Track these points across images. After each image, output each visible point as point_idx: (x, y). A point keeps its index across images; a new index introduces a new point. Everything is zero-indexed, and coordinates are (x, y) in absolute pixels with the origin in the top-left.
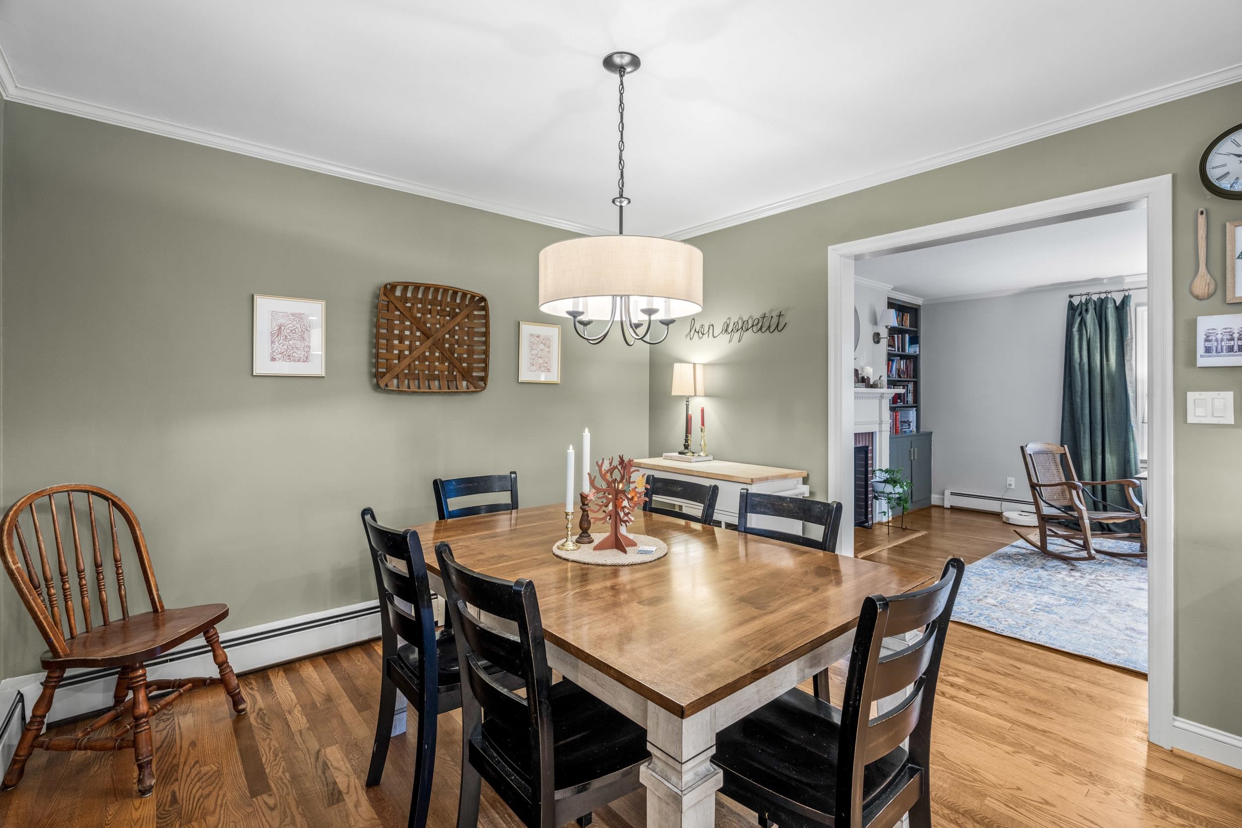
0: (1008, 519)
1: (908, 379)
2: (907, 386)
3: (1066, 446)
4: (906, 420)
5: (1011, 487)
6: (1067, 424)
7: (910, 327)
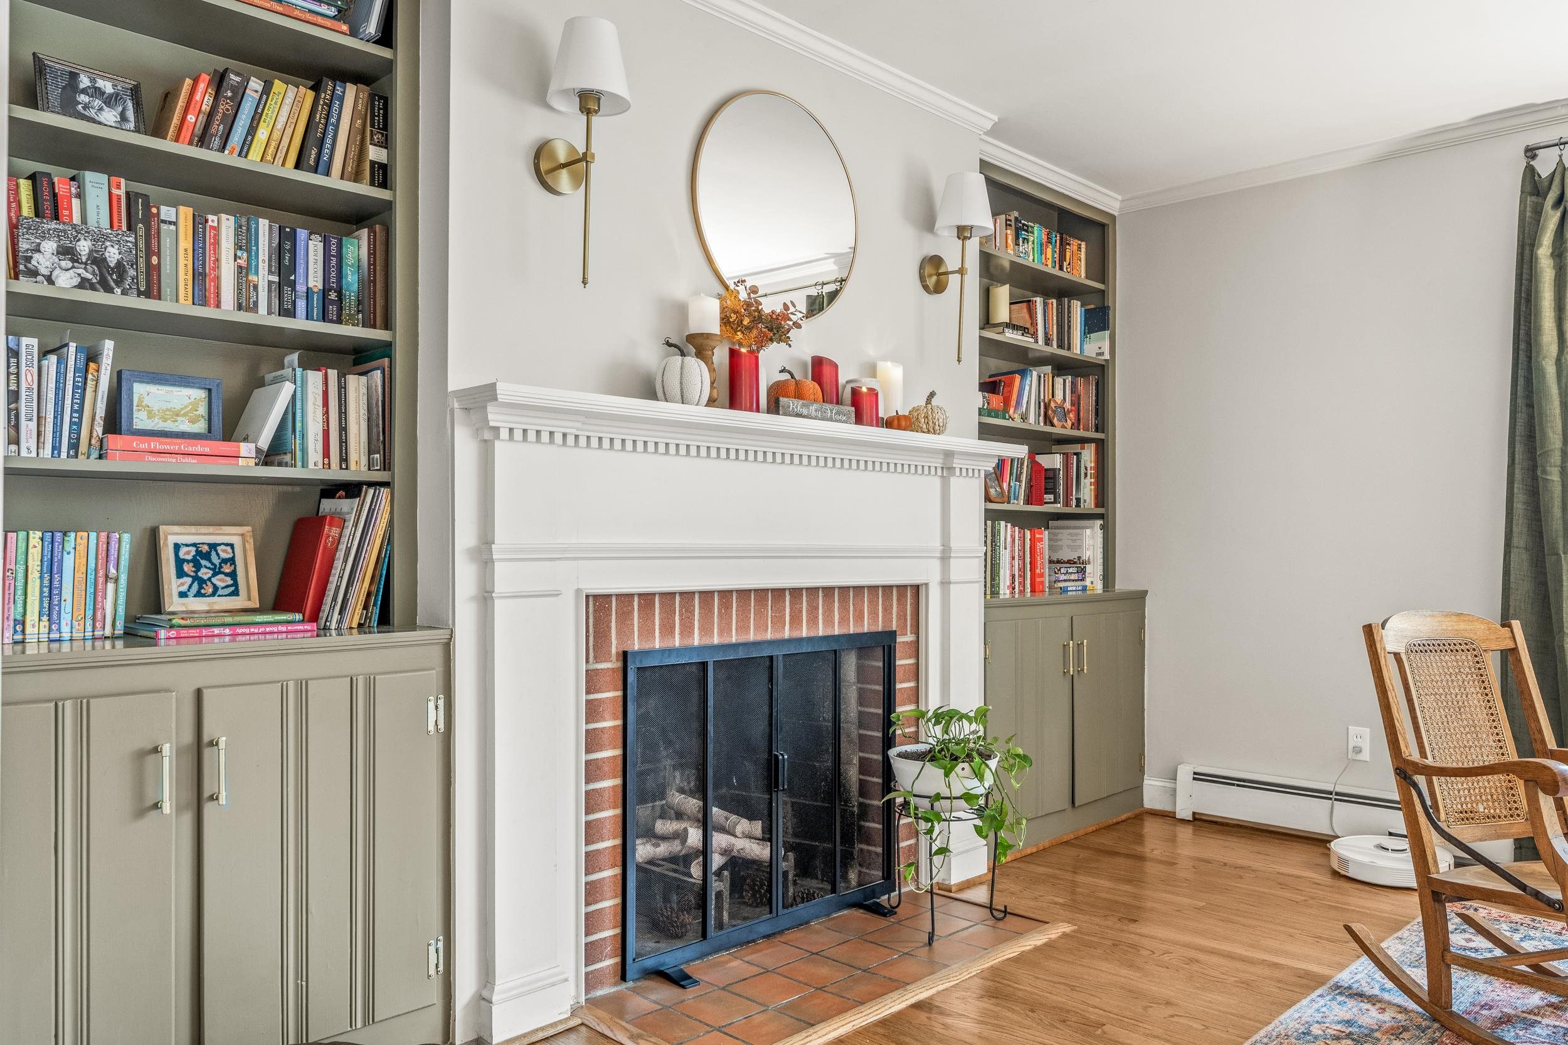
0: (1343, 861)
1: (1081, 433)
2: (1078, 454)
3: (1516, 624)
4: (1073, 556)
5: (1360, 757)
6: (1521, 558)
7: (1087, 277)
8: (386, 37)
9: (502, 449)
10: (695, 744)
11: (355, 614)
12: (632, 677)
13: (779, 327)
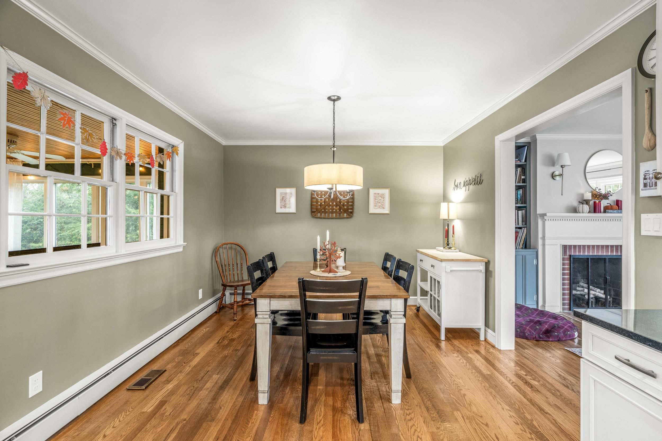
8: (526, 161)
9: (547, 223)
10: (586, 273)
11: (521, 246)
12: (572, 259)
13: (606, 196)
